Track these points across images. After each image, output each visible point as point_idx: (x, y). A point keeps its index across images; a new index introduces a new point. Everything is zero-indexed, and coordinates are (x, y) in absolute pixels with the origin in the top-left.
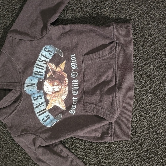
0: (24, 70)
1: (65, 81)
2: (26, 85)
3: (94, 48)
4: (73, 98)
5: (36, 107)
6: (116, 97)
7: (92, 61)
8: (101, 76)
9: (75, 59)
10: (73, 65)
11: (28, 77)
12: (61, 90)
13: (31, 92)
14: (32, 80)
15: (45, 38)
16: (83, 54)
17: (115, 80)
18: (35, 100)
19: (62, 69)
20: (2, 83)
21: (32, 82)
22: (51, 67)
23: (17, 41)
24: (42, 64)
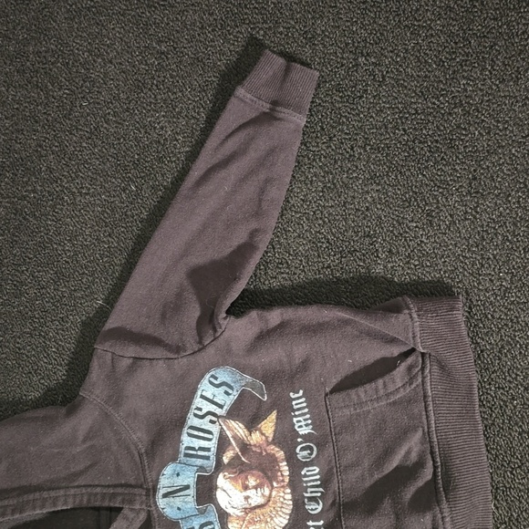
0: (152, 446)
1: (281, 471)
2: (162, 492)
3: (357, 368)
4: (310, 523)
6: (443, 518)
7: (356, 409)
8: (388, 453)
9: (305, 405)
10: (300, 424)
11: (164, 465)
12: (269, 501)
13: (178, 511)
14: (178, 475)
15: (211, 351)
16: (328, 390)
17: (431, 462)
19: (267, 438)
20: (89, 490)
21: (182, 481)
22: (233, 431)
23: (126, 362)
24: (205, 424)
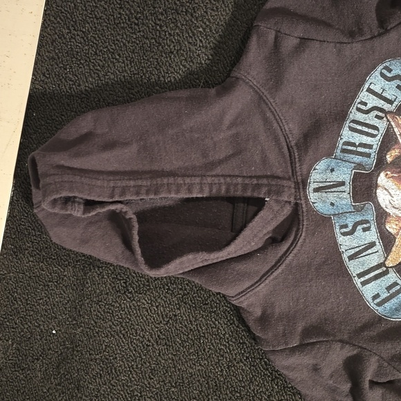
0: (305, 140)
2: (313, 186)
5: (351, 258)
11: (317, 160)
13: (331, 207)
14: (332, 170)
18: (344, 234)
20: (228, 179)
21: (335, 177)
24: (371, 119)
